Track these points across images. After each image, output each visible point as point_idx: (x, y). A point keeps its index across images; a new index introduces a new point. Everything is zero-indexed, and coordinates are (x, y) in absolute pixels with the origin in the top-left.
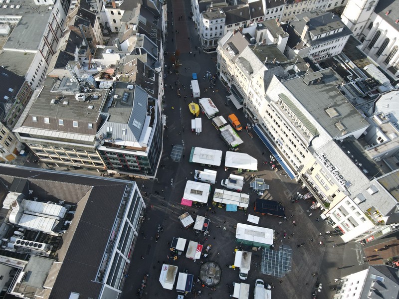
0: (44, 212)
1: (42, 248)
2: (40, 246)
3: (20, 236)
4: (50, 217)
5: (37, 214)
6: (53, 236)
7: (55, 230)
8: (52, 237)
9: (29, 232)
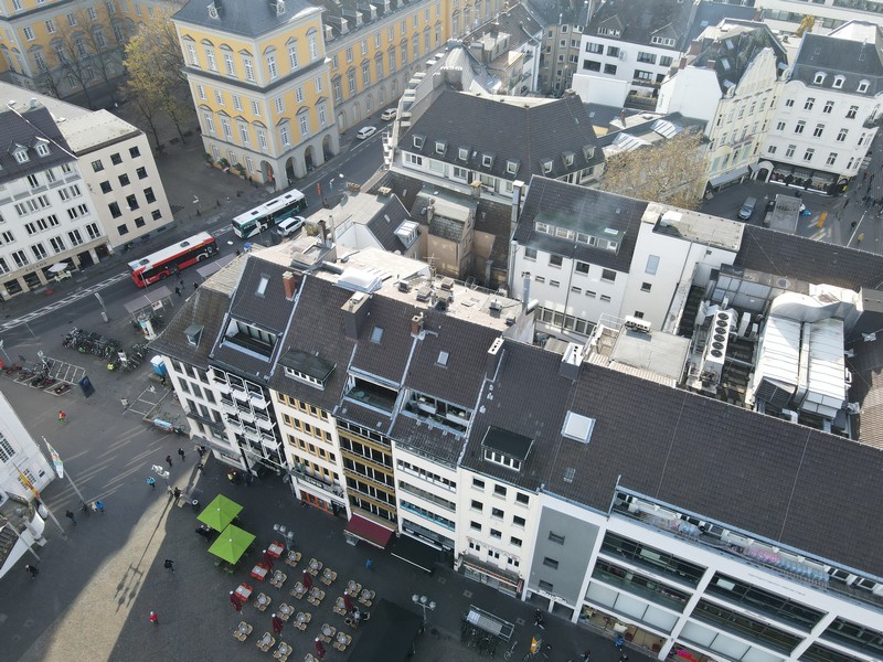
0: (813, 361)
1: (711, 358)
2: (717, 354)
3: (738, 325)
4: (804, 372)
5: (805, 346)
6: (744, 394)
7: (766, 386)
8: (741, 390)
9: (748, 349)
